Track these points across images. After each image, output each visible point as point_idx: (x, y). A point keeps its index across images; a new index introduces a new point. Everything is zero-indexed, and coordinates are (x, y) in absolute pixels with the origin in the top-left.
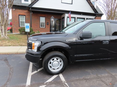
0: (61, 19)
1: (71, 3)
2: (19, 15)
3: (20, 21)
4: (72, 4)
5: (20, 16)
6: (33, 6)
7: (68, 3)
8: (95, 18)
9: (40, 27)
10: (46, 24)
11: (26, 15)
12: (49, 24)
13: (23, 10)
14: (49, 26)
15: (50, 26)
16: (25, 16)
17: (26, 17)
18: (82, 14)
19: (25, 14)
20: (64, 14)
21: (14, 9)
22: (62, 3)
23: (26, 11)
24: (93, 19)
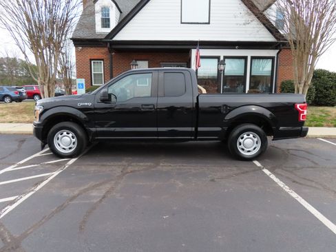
1: (207, 21)
3: (93, 72)
4: (209, 23)
5: (92, 62)
7: (199, 22)
8: (278, 54)
9: (138, 85)
11: (105, 60)
13: (99, 47)
16: (102, 62)
17: (105, 62)
18: (236, 47)
19: (104, 57)
20: (190, 49)
21: (80, 48)
22: (182, 23)
23: (105, 50)
24: (272, 58)
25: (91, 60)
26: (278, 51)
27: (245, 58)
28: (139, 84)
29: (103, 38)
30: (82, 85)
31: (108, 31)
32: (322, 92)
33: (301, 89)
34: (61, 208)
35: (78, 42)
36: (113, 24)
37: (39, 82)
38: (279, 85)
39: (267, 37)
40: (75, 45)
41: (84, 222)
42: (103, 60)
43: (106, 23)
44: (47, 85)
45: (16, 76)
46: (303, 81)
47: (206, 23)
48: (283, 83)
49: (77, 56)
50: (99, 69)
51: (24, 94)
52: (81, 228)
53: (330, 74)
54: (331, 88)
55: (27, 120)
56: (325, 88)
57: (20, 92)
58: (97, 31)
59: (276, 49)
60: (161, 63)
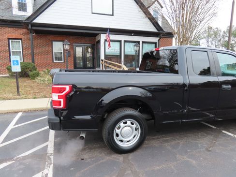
0: (94, 44)
1: (111, 14)
2: (8, 38)
4: (113, 15)
5: (10, 40)
6: (35, 21)
7: (106, 13)
8: (159, 40)
9: (54, 61)
11: (23, 39)
12: (72, 55)
13: (17, 28)
14: (72, 58)
16: (20, 41)
17: (23, 41)
18: (133, 34)
19: (22, 37)
20: (99, 34)
24: (155, 43)
25: (9, 39)
29: (23, 20)
30: (17, 61)
42: (21, 39)
43: (22, 7)
47: (111, 15)
58: (13, 14)
59: (157, 37)
60: (74, 44)
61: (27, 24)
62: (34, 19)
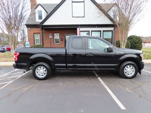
3: (35, 39)
4: (84, 17)
5: (35, 34)
6: (44, 24)
7: (80, 16)
10: (60, 40)
12: (64, 40)
15: (64, 42)
20: (76, 28)
21: (29, 28)
22: (73, 17)
23: (40, 29)
24: (112, 31)
25: (34, 33)
26: (114, 28)
27: (100, 31)
28: (56, 43)
30: (28, 44)
31: (41, 21)
32: (133, 45)
33: (123, 44)
34: (9, 95)
35: (28, 26)
36: (43, 18)
37: (10, 44)
38: (115, 42)
39: (109, 22)
40: (27, 27)
41: (17, 99)
42: (39, 33)
43: (40, 17)
44: (13, 45)
45: (3, 41)
46: (123, 41)
48: (117, 41)
49: (28, 32)
50: (38, 37)
51: (6, 49)
52: (15, 102)
53: (137, 37)
54: (137, 43)
55: (4, 60)
56: (135, 43)
57: (3, 48)
58: (36, 21)
59: (113, 27)
60: (65, 34)
61: (40, 26)
62: (43, 23)
